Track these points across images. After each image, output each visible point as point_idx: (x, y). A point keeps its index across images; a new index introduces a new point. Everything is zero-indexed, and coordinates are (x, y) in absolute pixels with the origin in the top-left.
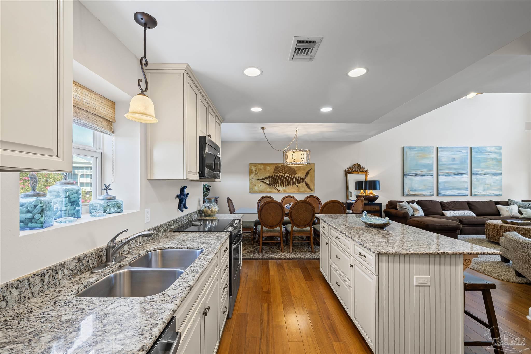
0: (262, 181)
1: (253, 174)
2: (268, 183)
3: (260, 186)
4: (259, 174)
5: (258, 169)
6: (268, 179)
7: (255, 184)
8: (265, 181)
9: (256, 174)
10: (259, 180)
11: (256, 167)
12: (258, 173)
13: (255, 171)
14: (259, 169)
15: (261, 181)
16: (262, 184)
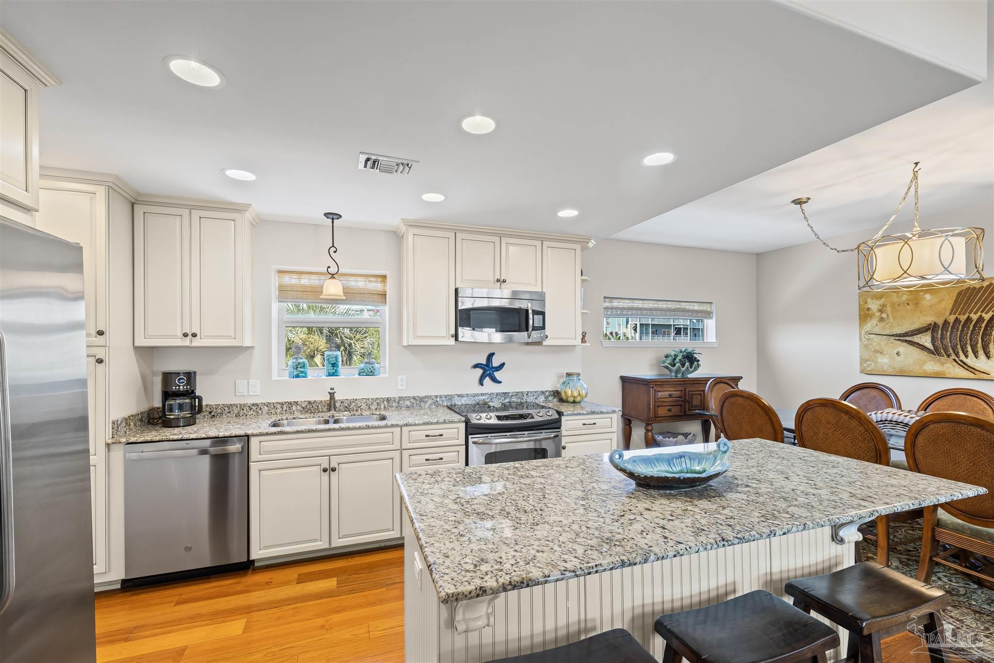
0: (906, 341)
1: (874, 321)
2: (929, 345)
3: (898, 354)
4: (891, 320)
5: (888, 305)
6: (929, 333)
7: (878, 348)
8: (916, 339)
9: (882, 319)
10: (893, 335)
11: (882, 300)
12: (890, 316)
13: (881, 311)
14: (893, 305)
15: (902, 341)
16: (903, 348)
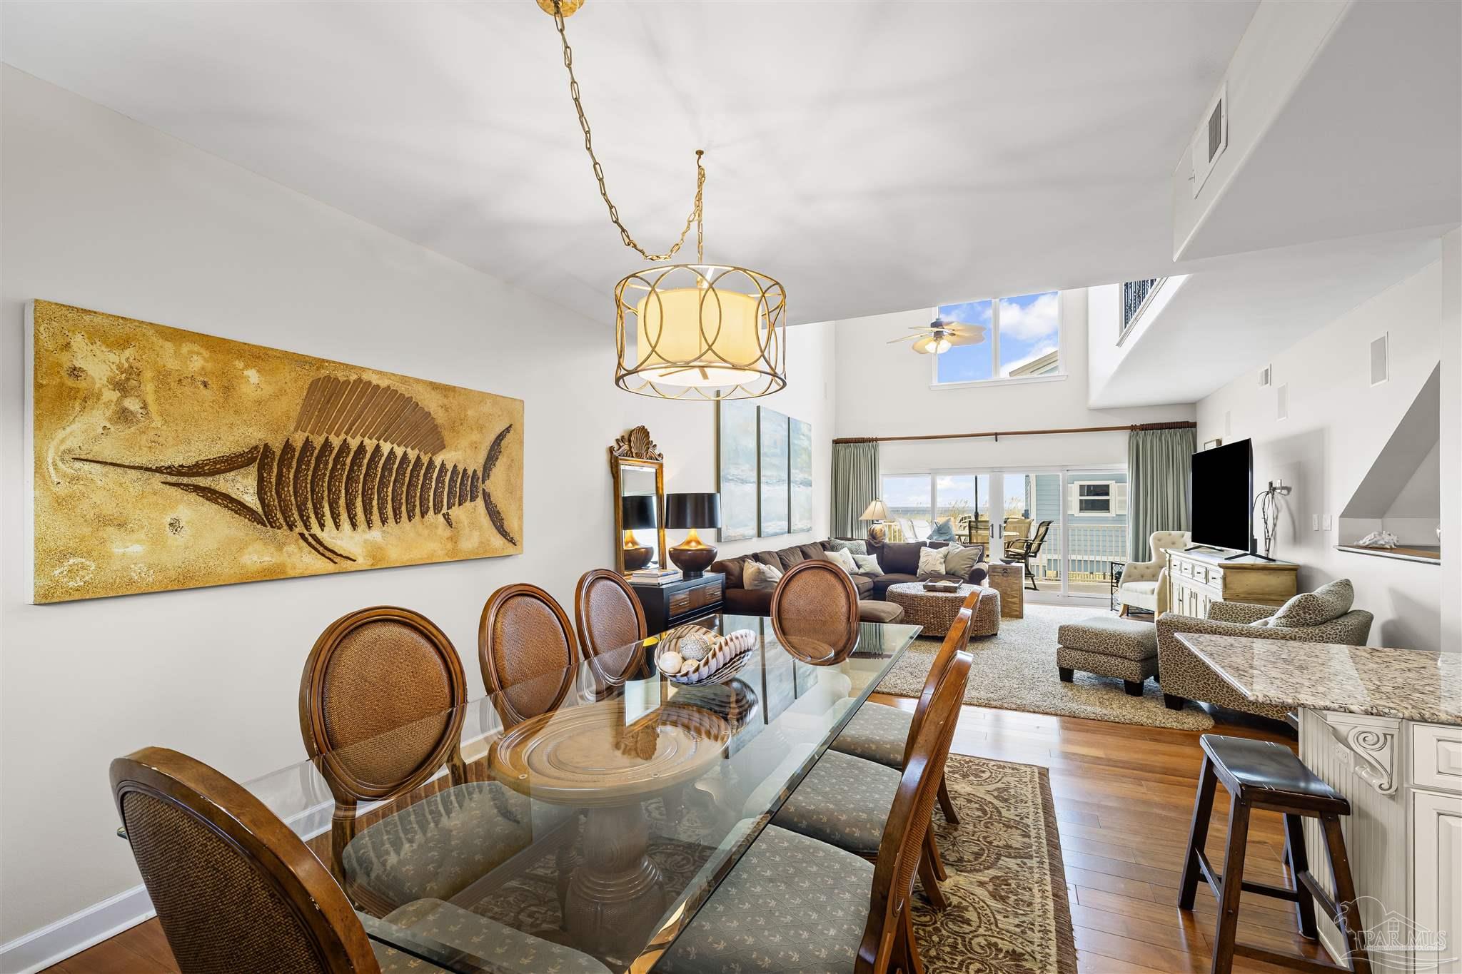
0: (197, 489)
1: (98, 418)
2: (251, 500)
3: (174, 525)
4: (158, 422)
5: (148, 375)
6: (253, 470)
7: (109, 509)
8: (223, 483)
9: (124, 416)
10: (158, 470)
11: (127, 353)
12: (153, 408)
13: (121, 387)
14: (163, 377)
15: (186, 487)
16: (190, 509)
